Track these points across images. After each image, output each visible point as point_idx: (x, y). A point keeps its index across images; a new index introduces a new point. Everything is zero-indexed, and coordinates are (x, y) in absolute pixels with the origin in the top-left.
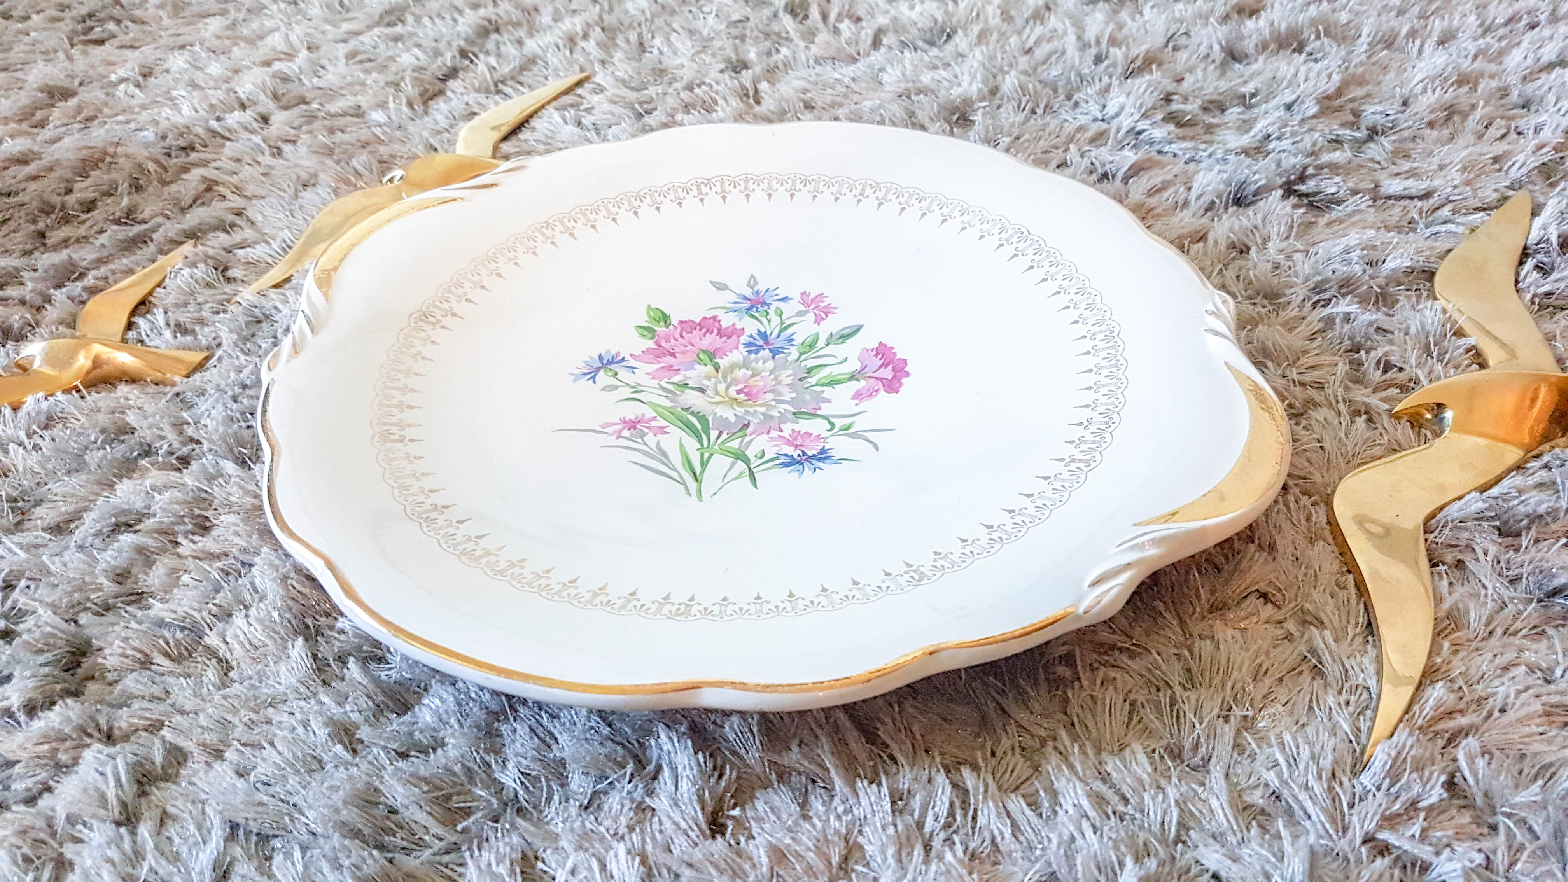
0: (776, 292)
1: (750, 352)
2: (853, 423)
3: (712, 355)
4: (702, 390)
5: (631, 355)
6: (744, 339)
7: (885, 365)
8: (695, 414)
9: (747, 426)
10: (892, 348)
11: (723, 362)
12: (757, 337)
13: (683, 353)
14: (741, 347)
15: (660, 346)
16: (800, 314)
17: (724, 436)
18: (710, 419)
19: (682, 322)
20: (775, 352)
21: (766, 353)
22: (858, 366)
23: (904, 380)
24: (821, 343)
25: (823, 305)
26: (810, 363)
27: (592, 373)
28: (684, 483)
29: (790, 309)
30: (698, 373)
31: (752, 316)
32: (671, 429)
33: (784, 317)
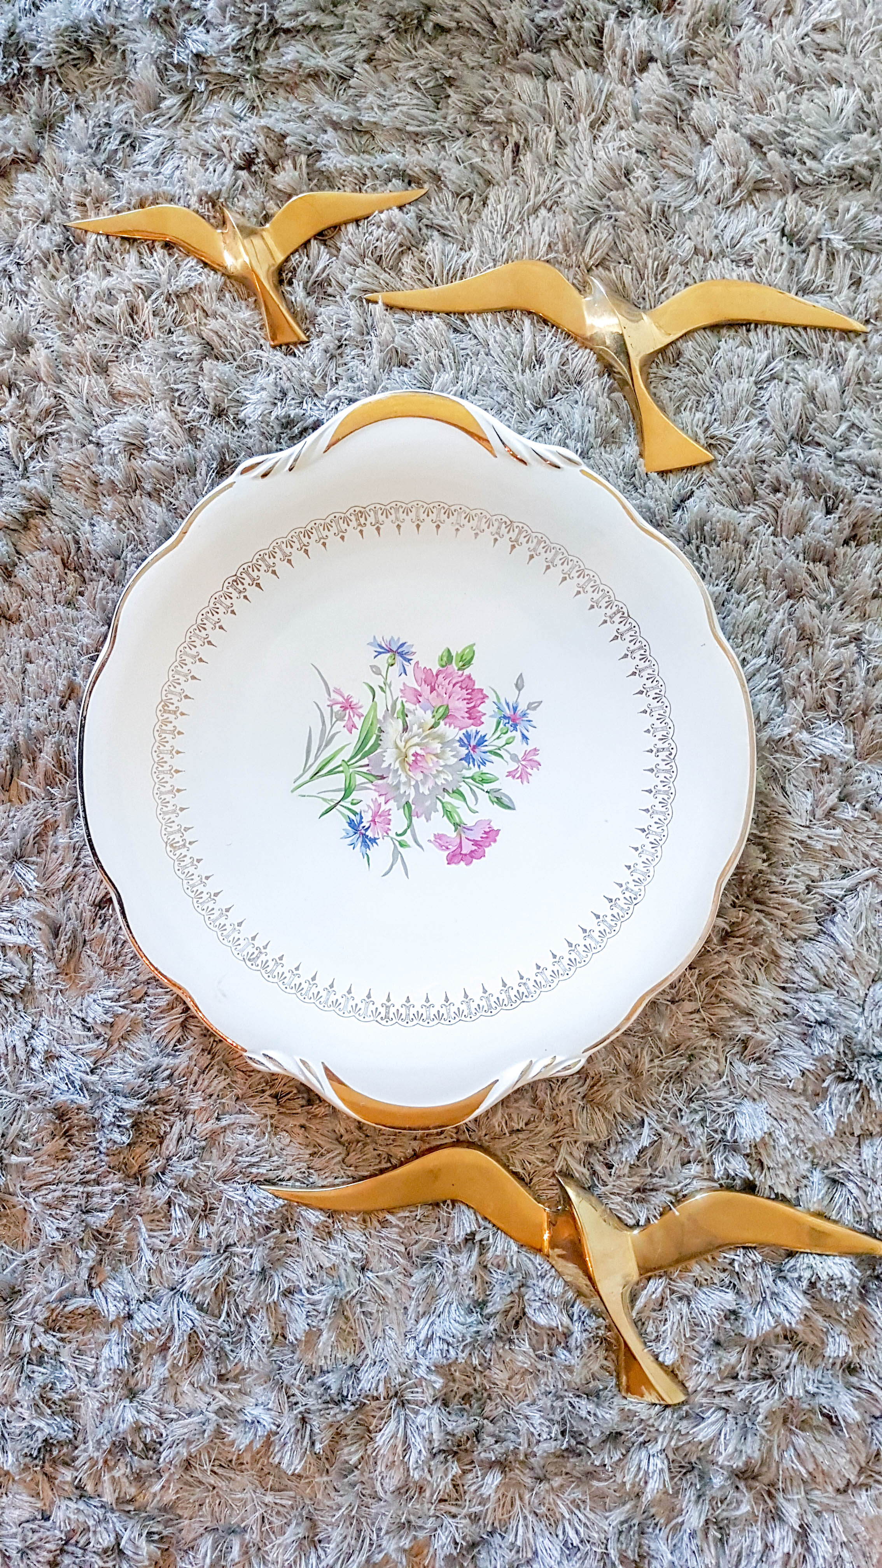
0: (530, 728)
1: (461, 740)
2: (408, 846)
3: (446, 716)
4: (405, 729)
5: (417, 663)
6: (472, 729)
7: (476, 843)
8: (379, 738)
9: (382, 778)
10: (495, 841)
11: (442, 727)
12: (478, 737)
13: (438, 695)
14: (464, 731)
15: (437, 675)
16: (514, 757)
17: (365, 769)
18: (379, 750)
19: (469, 677)
20: (468, 758)
21: (464, 751)
22: (470, 824)
23: (462, 863)
24: (487, 787)
25: (529, 770)
26: (464, 789)
27: (383, 650)
28: (304, 772)
29: (518, 748)
30: (422, 716)
31: (498, 724)
32: (356, 733)
33: (507, 747)
